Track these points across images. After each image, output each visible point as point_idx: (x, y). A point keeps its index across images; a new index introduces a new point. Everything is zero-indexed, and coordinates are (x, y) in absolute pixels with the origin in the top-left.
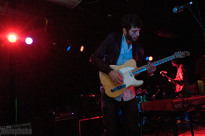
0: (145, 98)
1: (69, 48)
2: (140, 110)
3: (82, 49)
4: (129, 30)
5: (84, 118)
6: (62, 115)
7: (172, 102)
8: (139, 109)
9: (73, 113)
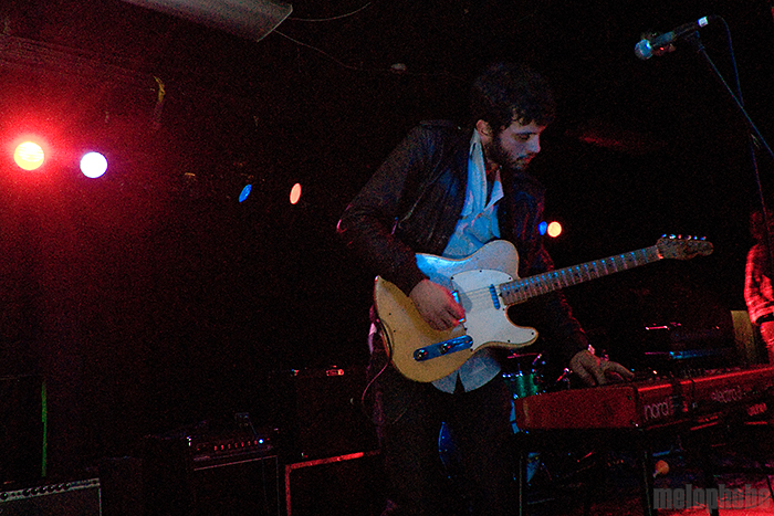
0: (535, 380)
1: (247, 191)
2: (514, 425)
3: (295, 194)
4: (501, 131)
5: (305, 460)
6: (219, 447)
7: (636, 391)
8: (513, 422)
9: (261, 441)
